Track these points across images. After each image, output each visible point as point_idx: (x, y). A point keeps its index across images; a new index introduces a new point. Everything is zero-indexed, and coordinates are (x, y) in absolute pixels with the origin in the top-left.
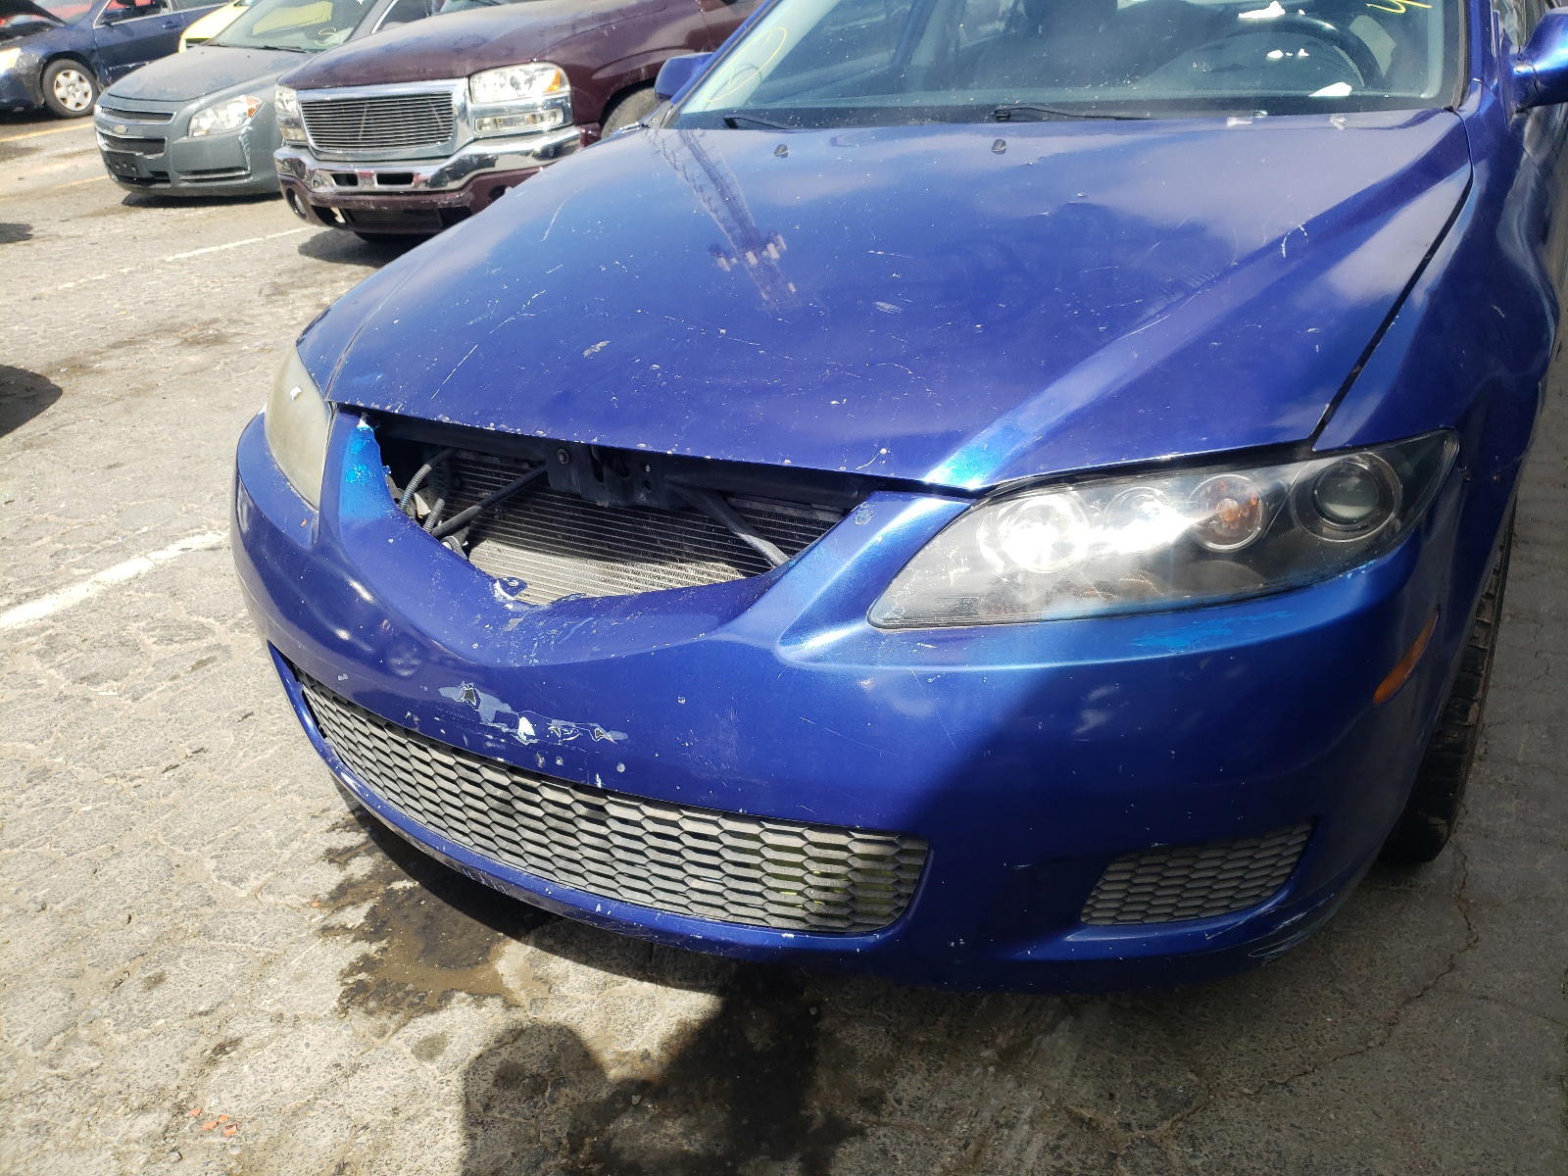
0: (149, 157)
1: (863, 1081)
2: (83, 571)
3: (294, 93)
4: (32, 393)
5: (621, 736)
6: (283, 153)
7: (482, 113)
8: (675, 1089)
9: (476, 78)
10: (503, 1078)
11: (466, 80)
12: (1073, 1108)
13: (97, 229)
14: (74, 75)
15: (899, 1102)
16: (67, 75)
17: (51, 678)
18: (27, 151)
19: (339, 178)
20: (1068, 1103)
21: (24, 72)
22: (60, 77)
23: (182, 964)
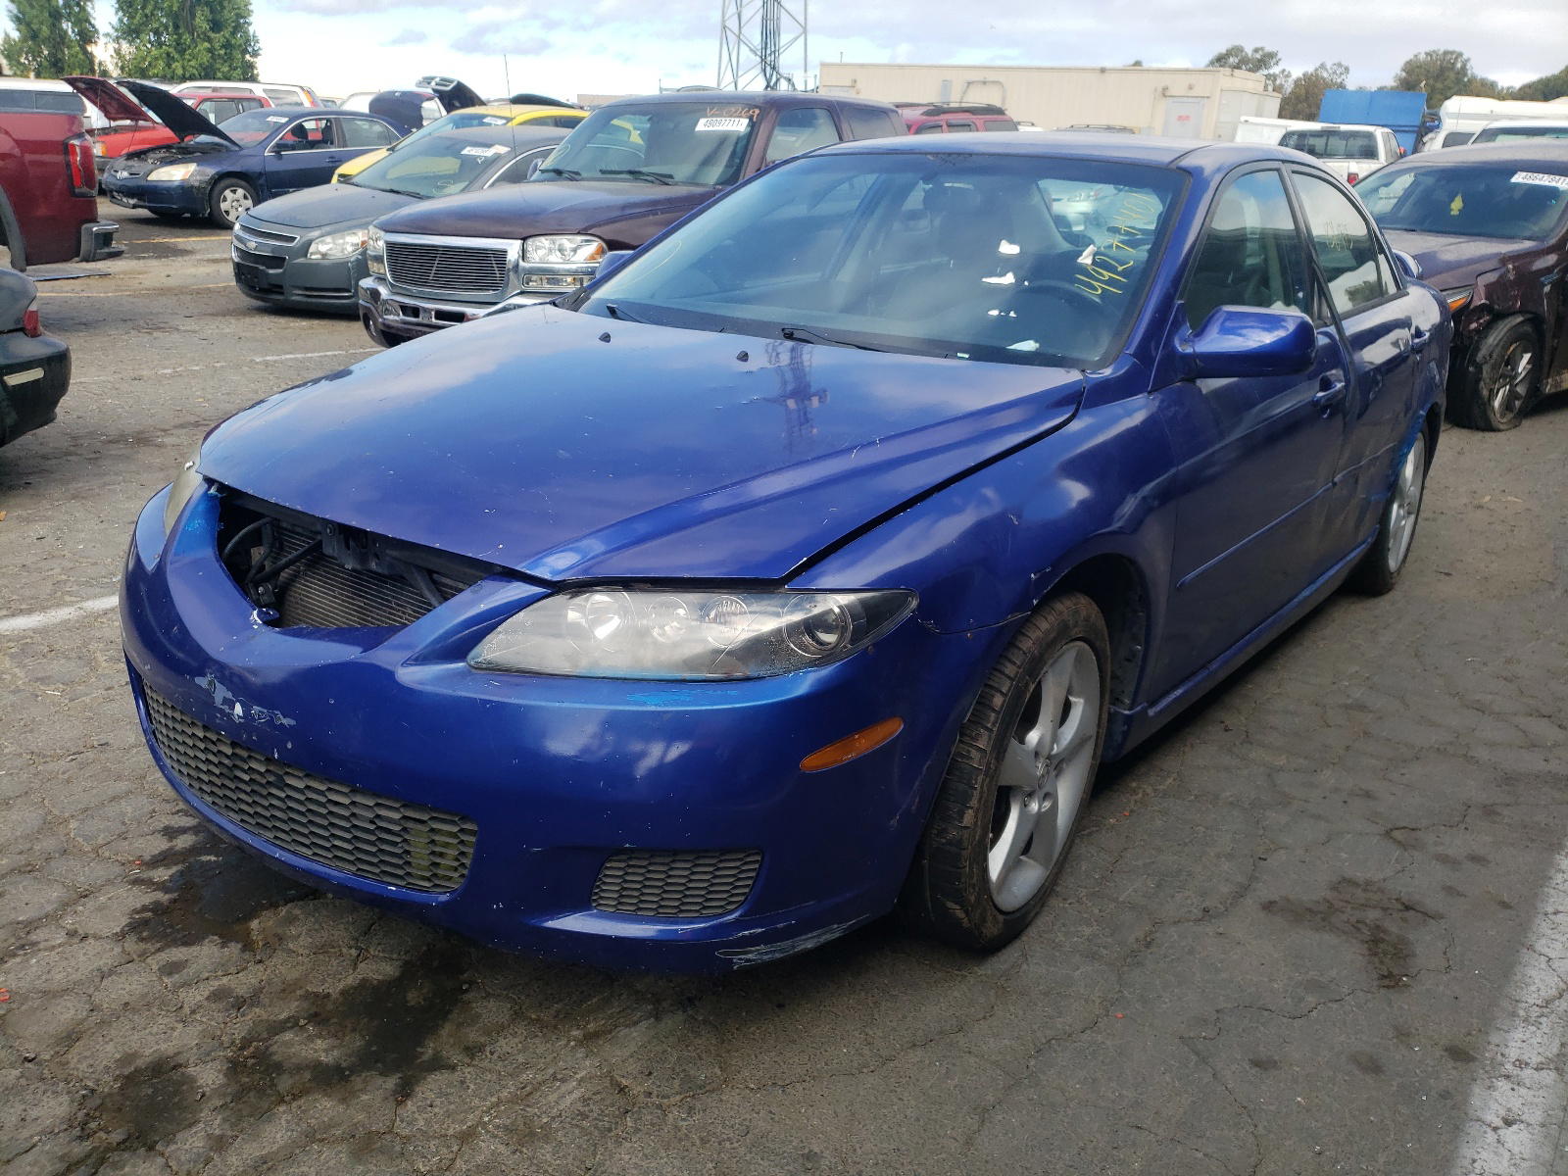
0: (271, 271)
1: (473, 1035)
2: (73, 599)
3: (382, 233)
4: (98, 455)
5: (293, 722)
6: (367, 283)
7: (531, 272)
8: (335, 1020)
9: (530, 242)
10: (215, 995)
11: (520, 242)
12: (617, 1077)
13: (212, 328)
14: (240, 192)
15: (492, 1053)
16: (234, 192)
17: (14, 675)
18: (184, 252)
19: (405, 309)
20: (614, 1074)
21: (197, 184)
22: (227, 193)
23: (21, 889)
